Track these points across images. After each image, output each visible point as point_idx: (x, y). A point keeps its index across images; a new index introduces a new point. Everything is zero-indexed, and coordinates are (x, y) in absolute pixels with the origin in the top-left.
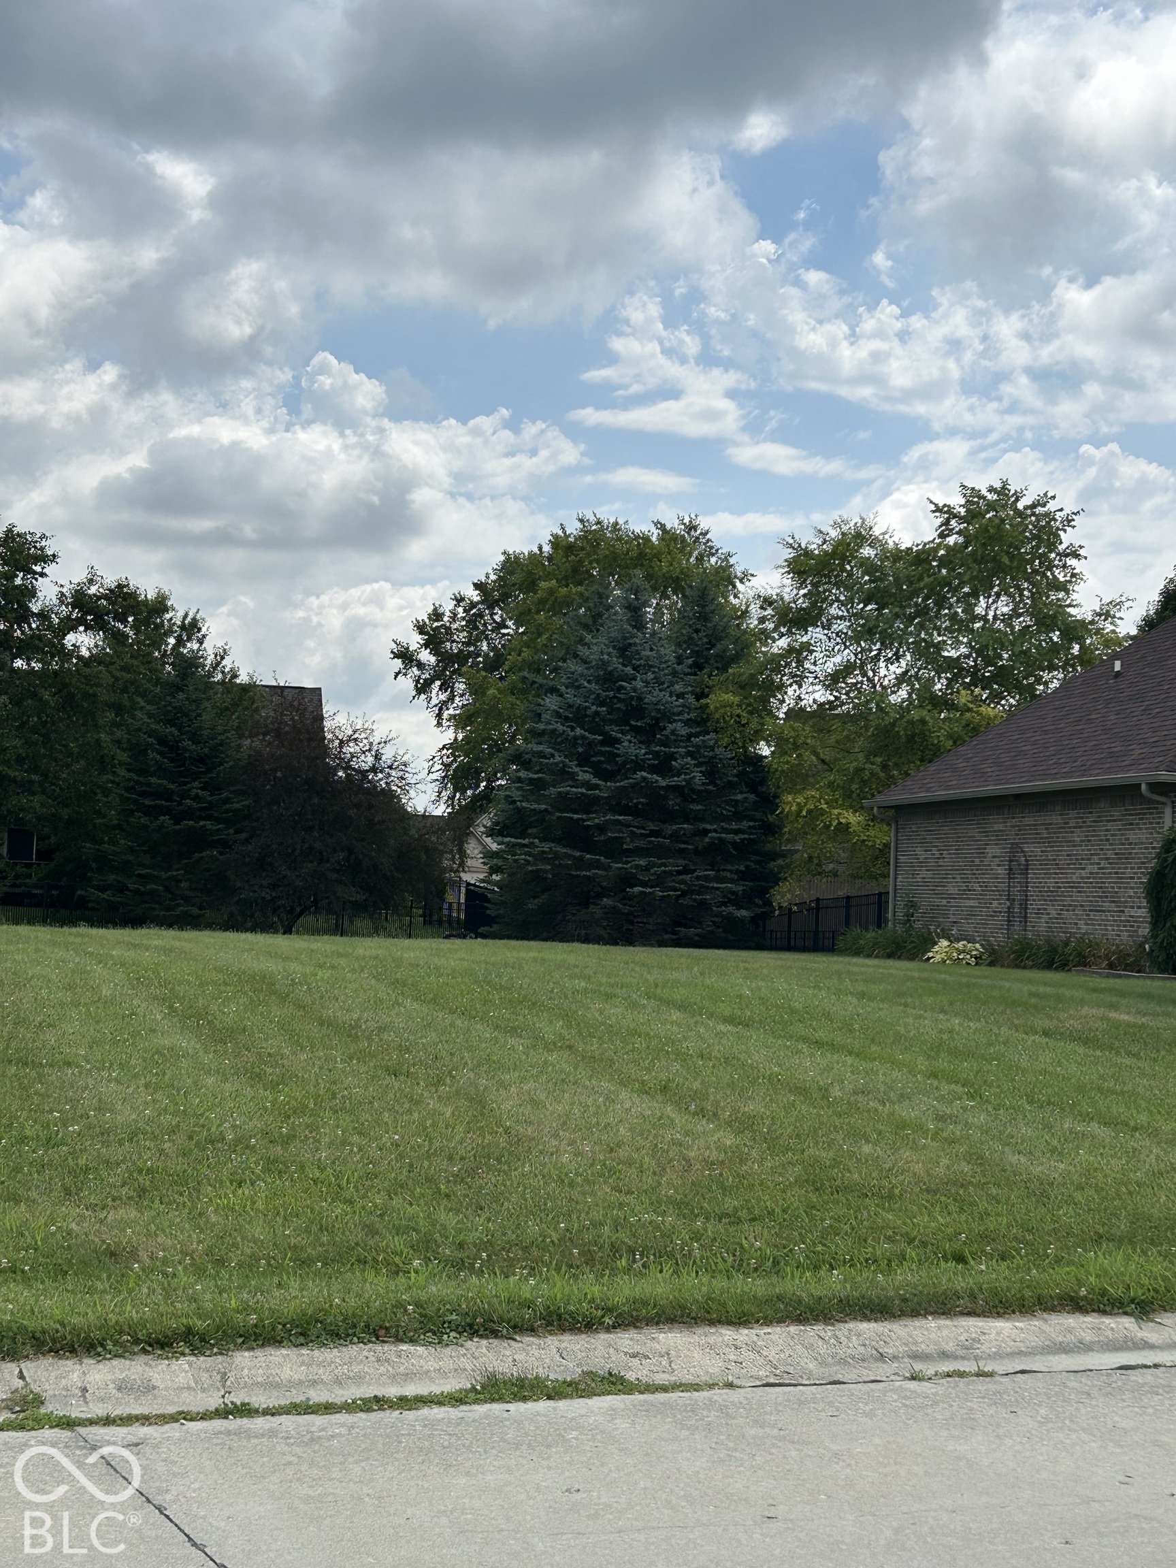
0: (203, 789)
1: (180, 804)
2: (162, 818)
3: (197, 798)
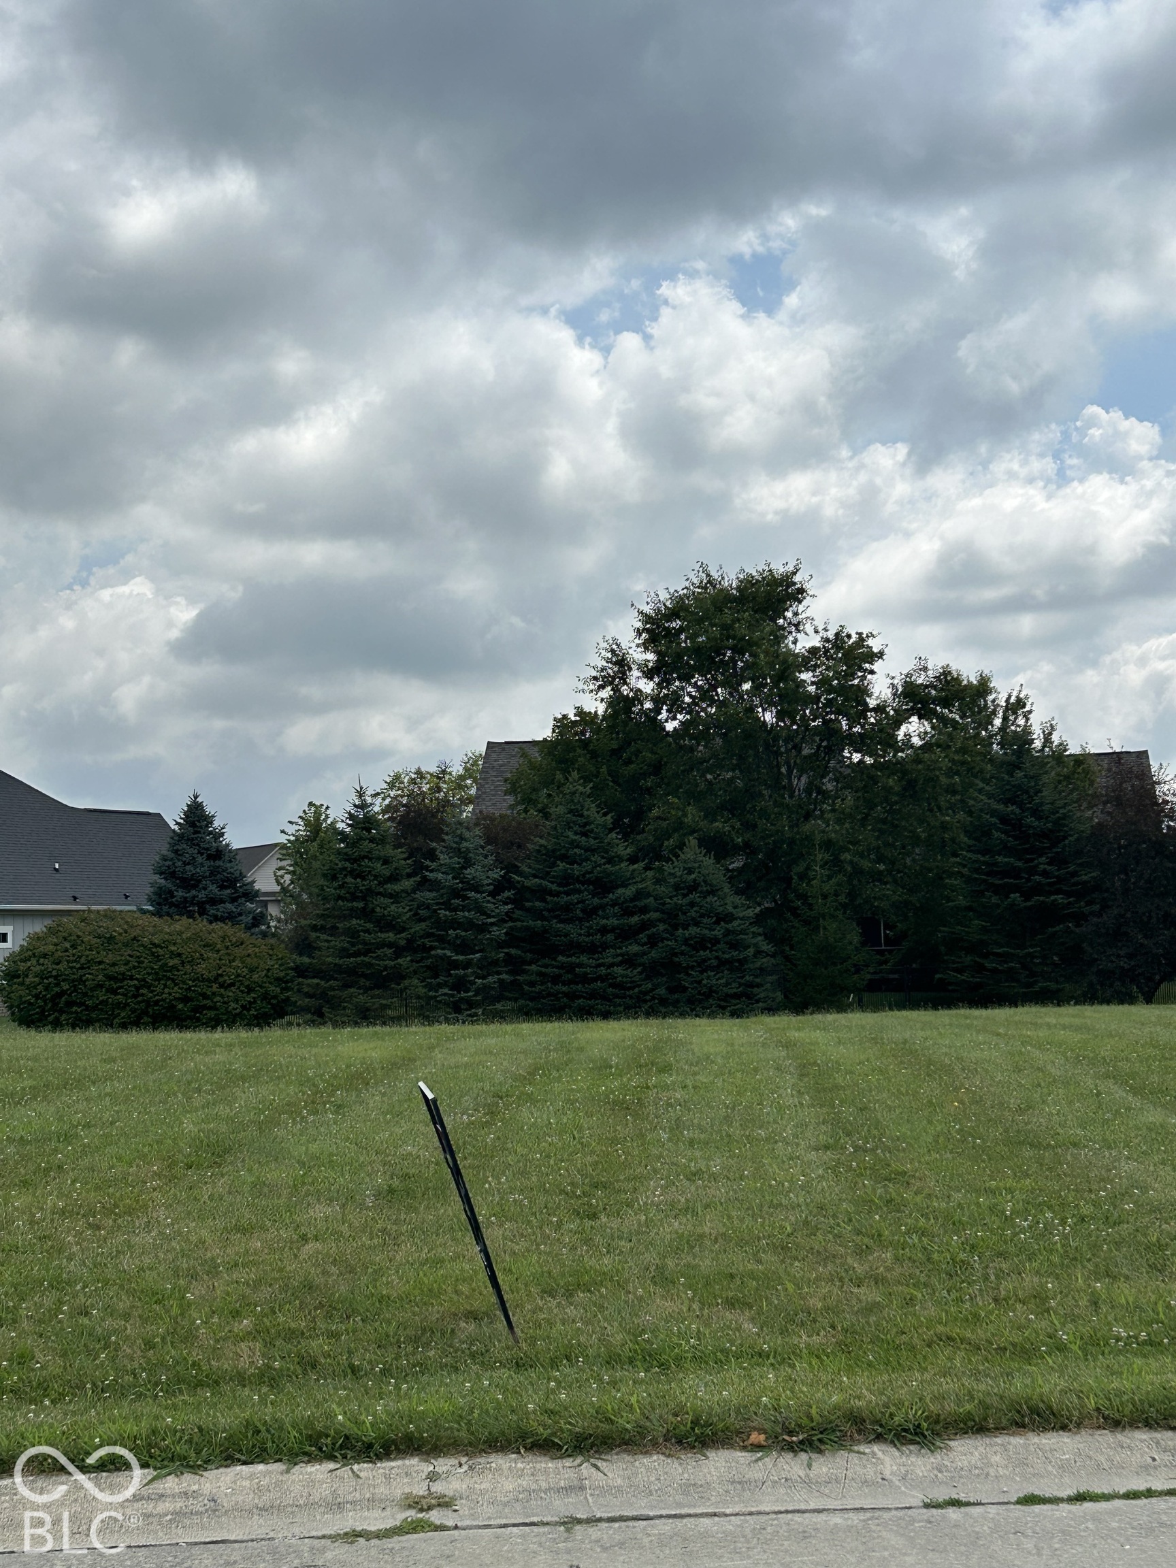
0: (1049, 864)
1: (1028, 880)
2: (1012, 895)
3: (1045, 874)
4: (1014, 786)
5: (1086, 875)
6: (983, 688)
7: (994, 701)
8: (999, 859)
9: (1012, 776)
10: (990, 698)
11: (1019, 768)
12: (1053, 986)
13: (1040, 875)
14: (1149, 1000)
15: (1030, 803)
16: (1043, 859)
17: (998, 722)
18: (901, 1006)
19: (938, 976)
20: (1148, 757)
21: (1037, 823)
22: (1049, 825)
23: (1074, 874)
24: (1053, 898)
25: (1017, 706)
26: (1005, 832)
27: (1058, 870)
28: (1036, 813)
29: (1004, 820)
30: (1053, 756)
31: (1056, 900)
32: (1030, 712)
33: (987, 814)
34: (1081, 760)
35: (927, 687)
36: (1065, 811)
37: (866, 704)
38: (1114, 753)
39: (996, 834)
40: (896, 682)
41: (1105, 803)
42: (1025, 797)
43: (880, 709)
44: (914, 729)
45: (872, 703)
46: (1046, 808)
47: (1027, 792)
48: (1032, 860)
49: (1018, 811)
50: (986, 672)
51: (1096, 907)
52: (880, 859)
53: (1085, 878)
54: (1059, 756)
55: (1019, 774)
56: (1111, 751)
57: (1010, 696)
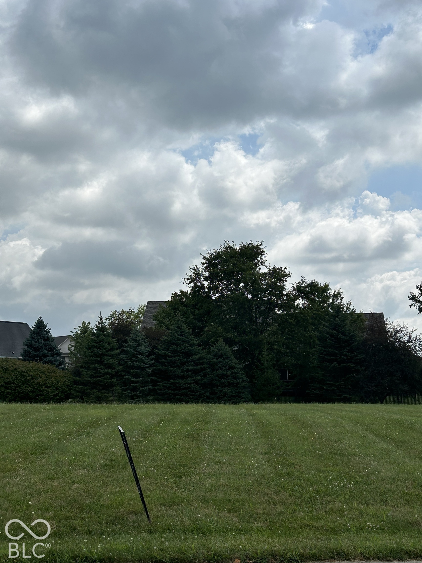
0: (347, 352)
1: (340, 358)
2: (334, 363)
3: (346, 355)
4: (335, 324)
5: (360, 356)
6: (326, 288)
7: (330, 293)
8: (330, 350)
9: (335, 320)
10: (328, 292)
11: (338, 317)
12: (348, 396)
13: (344, 356)
14: (382, 403)
15: (341, 330)
16: (345, 350)
17: (331, 300)
18: (293, 402)
19: (307, 391)
20: (383, 315)
21: (343, 337)
22: (348, 338)
23: (356, 356)
24: (349, 364)
25: (337, 295)
26: (332, 340)
27: (351, 354)
28: (343, 334)
29: (332, 336)
30: (350, 314)
31: (349, 365)
32: (343, 298)
33: (326, 333)
34: (360, 315)
35: (306, 287)
36: (353, 333)
37: (283, 293)
38: (371, 313)
39: (329, 341)
40: (294, 286)
41: (368, 331)
42: (339, 327)
43: (287, 295)
44: (300, 302)
45: (285, 292)
46: (347, 332)
47: (340, 326)
48: (341, 350)
49: (337, 333)
50: (328, 283)
51: (364, 368)
52: (287, 348)
53: (360, 357)
54: (353, 313)
55: (337, 319)
56: (370, 312)
57: (335, 291)
